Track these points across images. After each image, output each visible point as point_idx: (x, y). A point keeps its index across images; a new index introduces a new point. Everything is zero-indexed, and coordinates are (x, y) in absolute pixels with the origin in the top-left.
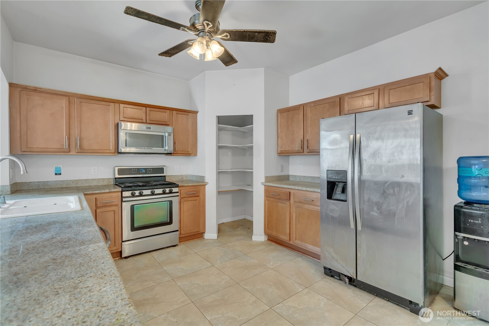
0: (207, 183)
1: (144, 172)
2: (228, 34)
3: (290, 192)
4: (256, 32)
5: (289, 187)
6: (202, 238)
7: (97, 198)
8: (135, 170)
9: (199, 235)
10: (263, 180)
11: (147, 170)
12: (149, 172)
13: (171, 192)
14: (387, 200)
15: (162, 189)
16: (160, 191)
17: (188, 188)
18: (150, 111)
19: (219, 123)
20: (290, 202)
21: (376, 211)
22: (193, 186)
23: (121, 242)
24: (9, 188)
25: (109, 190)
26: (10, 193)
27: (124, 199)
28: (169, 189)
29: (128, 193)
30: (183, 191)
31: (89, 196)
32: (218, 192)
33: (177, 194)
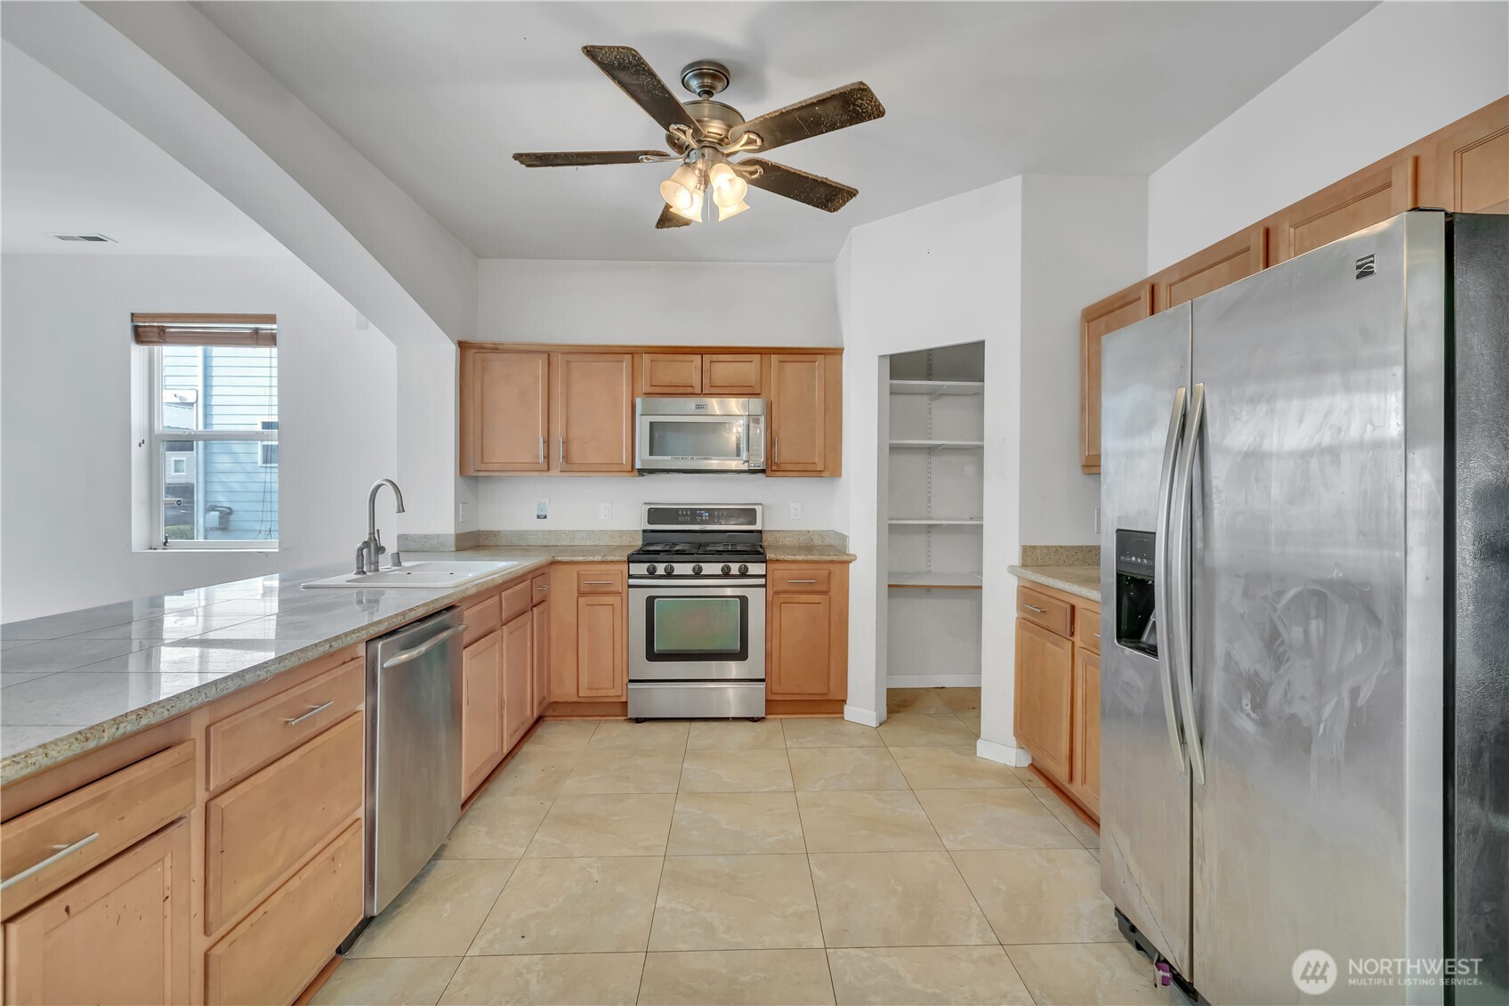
0: (854, 558)
1: (707, 518)
2: (753, 137)
3: (1073, 608)
4: (813, 104)
5: (1075, 588)
6: (840, 716)
7: (580, 572)
8: (686, 513)
9: (829, 704)
10: (1015, 558)
11: (713, 514)
12: (717, 520)
13: (744, 574)
14: (1282, 671)
15: (722, 565)
16: (716, 568)
17: (793, 566)
18: (711, 362)
19: (894, 374)
20: (1073, 643)
21: (1248, 715)
22: (807, 562)
23: (626, 680)
24: (452, 541)
25: (605, 556)
26: (453, 549)
27: (632, 581)
28: (739, 564)
29: (641, 569)
30: (778, 574)
31: (566, 568)
32: (889, 586)
33: (762, 581)
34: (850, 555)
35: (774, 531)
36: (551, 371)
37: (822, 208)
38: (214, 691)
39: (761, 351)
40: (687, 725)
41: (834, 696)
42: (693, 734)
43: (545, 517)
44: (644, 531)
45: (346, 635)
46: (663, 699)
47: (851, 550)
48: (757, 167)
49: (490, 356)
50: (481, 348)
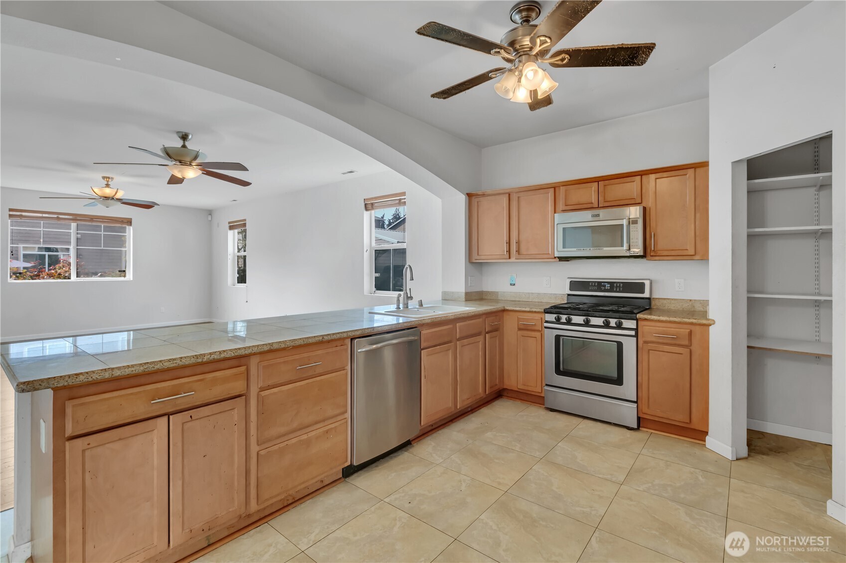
0: (713, 322)
1: (609, 288)
6: (703, 443)
7: (519, 317)
8: (595, 284)
9: (693, 432)
11: (613, 286)
12: (616, 289)
13: (619, 326)
15: (603, 319)
16: (599, 321)
17: (658, 324)
18: (604, 185)
19: (753, 175)
22: (670, 322)
23: (544, 384)
24: (463, 295)
25: (531, 308)
26: (464, 300)
27: (546, 325)
28: (616, 320)
29: (551, 317)
30: (646, 329)
31: (511, 313)
32: (748, 347)
33: (633, 333)
34: (709, 320)
35: (661, 299)
36: (511, 202)
37: (631, 65)
38: (256, 348)
39: (641, 173)
40: (580, 420)
41: (696, 424)
42: (580, 426)
43: (514, 285)
44: (569, 295)
45: (334, 334)
46: (564, 399)
47: (711, 316)
48: (563, 55)
49: (481, 199)
50: (477, 195)
